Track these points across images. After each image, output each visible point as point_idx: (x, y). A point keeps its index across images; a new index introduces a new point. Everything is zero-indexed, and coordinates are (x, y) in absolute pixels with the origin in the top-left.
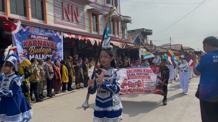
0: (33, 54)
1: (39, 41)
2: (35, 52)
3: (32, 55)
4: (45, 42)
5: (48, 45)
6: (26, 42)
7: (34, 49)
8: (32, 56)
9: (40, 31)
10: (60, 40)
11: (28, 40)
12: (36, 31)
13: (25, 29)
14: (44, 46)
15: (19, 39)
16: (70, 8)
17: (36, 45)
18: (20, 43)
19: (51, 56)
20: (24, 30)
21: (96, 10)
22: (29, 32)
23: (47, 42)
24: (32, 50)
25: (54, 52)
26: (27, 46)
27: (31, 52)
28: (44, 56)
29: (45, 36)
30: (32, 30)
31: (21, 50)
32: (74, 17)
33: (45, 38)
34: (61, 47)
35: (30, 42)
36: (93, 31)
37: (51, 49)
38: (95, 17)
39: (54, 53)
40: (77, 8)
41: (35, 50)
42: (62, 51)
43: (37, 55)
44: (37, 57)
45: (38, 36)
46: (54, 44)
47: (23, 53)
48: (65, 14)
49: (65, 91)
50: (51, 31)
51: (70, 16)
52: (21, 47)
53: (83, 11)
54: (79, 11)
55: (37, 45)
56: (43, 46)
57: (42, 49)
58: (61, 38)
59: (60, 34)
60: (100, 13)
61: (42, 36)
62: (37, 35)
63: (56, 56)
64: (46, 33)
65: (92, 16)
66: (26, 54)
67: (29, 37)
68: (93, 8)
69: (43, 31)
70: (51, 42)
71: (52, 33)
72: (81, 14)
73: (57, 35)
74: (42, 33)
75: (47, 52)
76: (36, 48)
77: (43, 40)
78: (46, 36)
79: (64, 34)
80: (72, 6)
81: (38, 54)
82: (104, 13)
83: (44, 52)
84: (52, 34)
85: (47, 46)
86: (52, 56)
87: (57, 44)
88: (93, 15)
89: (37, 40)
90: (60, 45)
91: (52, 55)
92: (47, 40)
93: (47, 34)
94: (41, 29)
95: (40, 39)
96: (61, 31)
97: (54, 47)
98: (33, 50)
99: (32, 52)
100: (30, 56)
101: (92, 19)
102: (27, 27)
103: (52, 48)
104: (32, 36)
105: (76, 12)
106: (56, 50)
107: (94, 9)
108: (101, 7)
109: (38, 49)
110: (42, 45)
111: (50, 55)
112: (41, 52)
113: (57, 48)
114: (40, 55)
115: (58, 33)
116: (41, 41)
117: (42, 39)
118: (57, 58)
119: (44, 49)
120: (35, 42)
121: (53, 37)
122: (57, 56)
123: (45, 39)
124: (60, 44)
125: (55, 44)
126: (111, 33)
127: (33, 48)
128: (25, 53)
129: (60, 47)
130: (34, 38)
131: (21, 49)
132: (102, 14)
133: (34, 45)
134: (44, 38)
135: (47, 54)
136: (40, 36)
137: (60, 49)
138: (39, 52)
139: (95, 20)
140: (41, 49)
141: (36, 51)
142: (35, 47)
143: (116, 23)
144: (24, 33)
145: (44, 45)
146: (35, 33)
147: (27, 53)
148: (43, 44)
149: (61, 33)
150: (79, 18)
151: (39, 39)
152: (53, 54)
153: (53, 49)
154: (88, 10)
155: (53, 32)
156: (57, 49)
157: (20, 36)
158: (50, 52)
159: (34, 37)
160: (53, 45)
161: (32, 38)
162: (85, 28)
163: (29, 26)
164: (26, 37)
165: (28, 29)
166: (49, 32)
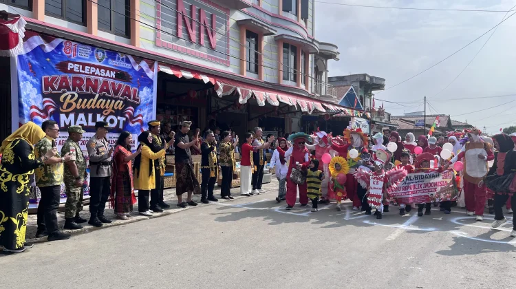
0: (71, 112)
1: (88, 80)
2: (78, 107)
3: (67, 115)
4: (105, 83)
6: (53, 79)
7: (75, 98)
8: (67, 117)
9: (93, 53)
10: (149, 83)
11: (59, 76)
12: (84, 54)
13: (52, 46)
14: (104, 95)
15: (33, 71)
16: (195, 14)
17: (81, 90)
18: (34, 81)
19: (122, 119)
20: (48, 48)
21: (257, 22)
22: (62, 54)
23: (113, 84)
24: (68, 101)
25: (130, 110)
26: (53, 89)
27: (65, 106)
28: (103, 118)
29: (106, 69)
30: (70, 50)
31: (34, 99)
32: (203, 35)
33: (108, 74)
34: (149, 101)
35: (64, 79)
36: (247, 71)
37: (122, 102)
38: (254, 39)
39: (131, 112)
40: (212, 16)
41: (76, 101)
42: (151, 110)
43: (81, 116)
44: (81, 120)
45: (86, 67)
46: (132, 91)
47: (41, 108)
48: (181, 27)
49: (144, 213)
50: (124, 57)
51: (193, 34)
52: (35, 91)
53: (226, 23)
54: (215, 22)
55: (84, 89)
56: (100, 92)
57: (98, 100)
58: (151, 77)
59: (151, 67)
60: (265, 33)
61: (100, 68)
62: (84, 65)
63: (134, 120)
64: (110, 60)
65: (248, 37)
66: (51, 110)
67: (63, 67)
68: (251, 18)
69: (104, 56)
70: (122, 83)
71: (128, 61)
72: (222, 30)
73: (142, 70)
74: (100, 61)
75: (109, 111)
76: (81, 96)
77: (101, 79)
78: (110, 70)
79: (160, 66)
80: (199, 11)
81: (86, 112)
82: (276, 31)
83: (103, 107)
84: (129, 66)
85: (112, 94)
86: (124, 119)
87: (141, 92)
88: (250, 34)
89: (84, 77)
90: (147, 95)
91: (125, 117)
92: (112, 78)
93: (112, 63)
94: (96, 49)
95: (93, 74)
96: (154, 60)
97: (130, 98)
98: (72, 101)
99: (70, 105)
100: (63, 117)
101: (246, 43)
102: (57, 42)
103: (126, 99)
104: (70, 64)
105: (208, 25)
106: (136, 106)
108: (268, 19)
109: (86, 100)
110: (98, 90)
111: (119, 118)
112: (98, 107)
113: (138, 100)
114: (90, 116)
115: (144, 65)
116: (96, 81)
117: (97, 75)
118: (138, 125)
119: (105, 100)
120: (78, 82)
121: (130, 74)
122: (137, 121)
123: (108, 77)
124: (148, 92)
125: (135, 91)
126: (288, 79)
127: (73, 96)
128: (48, 107)
129: (147, 99)
130: (75, 70)
131: (36, 96)
132: (273, 34)
133: (74, 89)
134: (106, 72)
135: (111, 114)
136: (92, 68)
137: (148, 104)
138: (89, 108)
139: (253, 46)
140: (95, 100)
141: (78, 104)
142: (78, 94)
143: (302, 58)
144: (48, 55)
145: (105, 91)
146: (78, 58)
147: (53, 107)
148: (102, 88)
149: (153, 64)
150: (217, 39)
151: (89, 74)
152: (127, 116)
153: (126, 104)
154: (237, 21)
155: (132, 60)
156: (138, 105)
157: (34, 62)
158: (120, 109)
159: (75, 68)
160: (129, 93)
161: (69, 69)
162: (227, 64)
163: (61, 40)
164: (54, 66)
165: (59, 47)
166: (119, 59)
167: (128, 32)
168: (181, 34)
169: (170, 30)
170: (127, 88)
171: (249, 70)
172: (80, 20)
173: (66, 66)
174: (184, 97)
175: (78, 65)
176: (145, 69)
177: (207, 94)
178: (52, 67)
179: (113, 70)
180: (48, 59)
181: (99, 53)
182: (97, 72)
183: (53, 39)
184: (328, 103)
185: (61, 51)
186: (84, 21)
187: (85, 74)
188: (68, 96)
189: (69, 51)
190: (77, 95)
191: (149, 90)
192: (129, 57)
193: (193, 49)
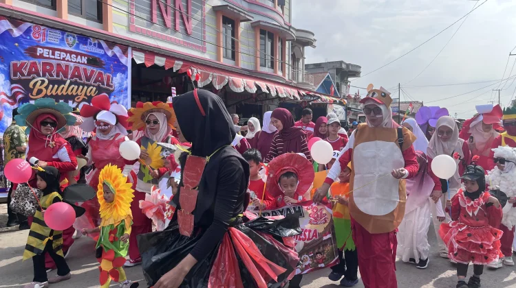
1: (59, 65)
2: (49, 94)
4: (77, 69)
5: (88, 79)
6: (22, 65)
7: (45, 84)
9: (63, 38)
10: (122, 68)
11: (28, 62)
12: (54, 38)
13: (20, 30)
14: (76, 81)
17: (51, 75)
18: (2, 66)
20: (16, 33)
21: (233, 8)
22: (31, 39)
23: (85, 70)
24: (37, 87)
26: (22, 74)
27: (35, 92)
28: (75, 104)
29: (77, 54)
30: (39, 35)
32: (178, 21)
33: (79, 59)
34: (124, 87)
35: (34, 64)
36: (223, 57)
37: (94, 88)
38: (230, 25)
40: (187, 2)
41: (47, 88)
42: (127, 97)
45: (56, 52)
46: (105, 77)
47: (9, 94)
48: (155, 12)
50: (96, 42)
51: (169, 19)
52: (3, 77)
53: (202, 9)
54: (191, 8)
56: (72, 78)
57: (69, 86)
58: (125, 64)
59: (125, 52)
60: (242, 19)
61: (71, 53)
62: (54, 50)
64: (81, 45)
65: (224, 23)
66: (20, 96)
67: (32, 52)
68: (225, 3)
70: (95, 69)
71: (100, 46)
72: (198, 16)
73: (115, 56)
74: (71, 46)
75: (83, 97)
76: (51, 82)
77: (72, 64)
78: (82, 55)
79: (134, 51)
82: (253, 17)
83: (74, 94)
84: (101, 52)
85: (84, 80)
87: (114, 78)
88: (226, 20)
89: (54, 62)
90: (122, 81)
92: (84, 64)
93: (84, 49)
94: (67, 33)
95: (64, 59)
96: (128, 46)
97: (103, 84)
98: (42, 87)
99: (40, 91)
101: (222, 29)
102: (25, 26)
103: (99, 85)
104: (39, 49)
105: (184, 10)
106: (110, 93)
107: (227, 5)
108: (245, 5)
109: (56, 86)
110: (69, 76)
112: (70, 94)
113: (111, 86)
115: (117, 50)
116: (67, 66)
117: (68, 61)
119: (76, 87)
120: (48, 67)
121: (102, 60)
123: (79, 63)
124: (122, 78)
125: (108, 77)
126: (265, 66)
127: (43, 82)
128: (17, 93)
129: (121, 85)
130: (45, 55)
131: (3, 83)
132: (249, 20)
133: (44, 75)
134: (77, 58)
135: (84, 100)
136: (62, 53)
137: (122, 91)
138: (60, 94)
139: (230, 32)
140: (66, 87)
141: (49, 90)
142: (48, 79)
143: (279, 44)
144: (17, 40)
145: (77, 77)
146: (47, 43)
147: (23, 93)
148: (73, 73)
149: (127, 50)
150: (193, 24)
151: (60, 60)
153: (100, 90)
154: (213, 7)
155: (104, 45)
156: (113, 91)
157: (2, 47)
158: (93, 95)
159: (45, 53)
160: (102, 79)
161: (38, 54)
162: (203, 50)
163: (29, 24)
164: (23, 51)
165: (28, 32)
166: (91, 44)
167: (100, 17)
168: (156, 19)
169: (145, 16)
170: (100, 74)
171: (226, 57)
172: (50, 4)
173: (35, 51)
174: (159, 84)
175: (48, 50)
176: (118, 54)
177: (183, 80)
178: (21, 53)
179: (85, 55)
180: (17, 44)
181: (69, 38)
182: (68, 57)
183: (22, 24)
184: (304, 90)
185: (30, 36)
186: (54, 4)
187: (54, 59)
188: (38, 82)
189: (37, 36)
190: (47, 81)
191: (123, 76)
192: (102, 43)
193: (168, 34)
